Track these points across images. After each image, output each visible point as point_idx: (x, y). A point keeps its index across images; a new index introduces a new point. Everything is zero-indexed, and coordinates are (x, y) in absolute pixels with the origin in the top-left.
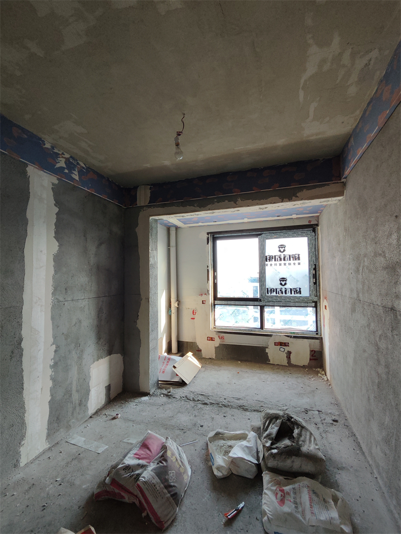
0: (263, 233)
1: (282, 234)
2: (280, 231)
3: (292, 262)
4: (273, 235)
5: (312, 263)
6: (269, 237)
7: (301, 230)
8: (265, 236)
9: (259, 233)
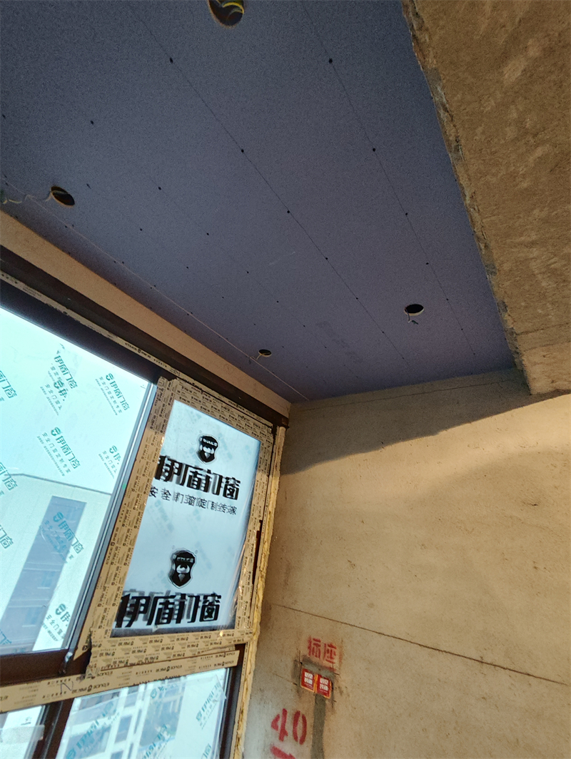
0: (177, 373)
1: (219, 405)
2: (216, 394)
3: (220, 499)
4: (200, 396)
6: (189, 396)
7: (256, 416)
8: (179, 388)
9: (168, 368)
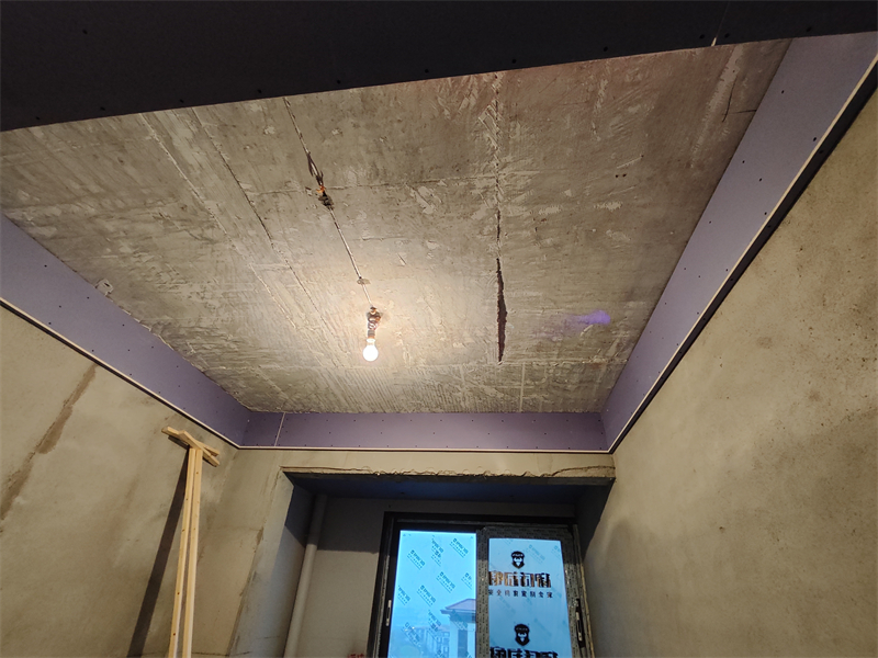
5: (572, 595)
